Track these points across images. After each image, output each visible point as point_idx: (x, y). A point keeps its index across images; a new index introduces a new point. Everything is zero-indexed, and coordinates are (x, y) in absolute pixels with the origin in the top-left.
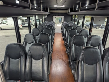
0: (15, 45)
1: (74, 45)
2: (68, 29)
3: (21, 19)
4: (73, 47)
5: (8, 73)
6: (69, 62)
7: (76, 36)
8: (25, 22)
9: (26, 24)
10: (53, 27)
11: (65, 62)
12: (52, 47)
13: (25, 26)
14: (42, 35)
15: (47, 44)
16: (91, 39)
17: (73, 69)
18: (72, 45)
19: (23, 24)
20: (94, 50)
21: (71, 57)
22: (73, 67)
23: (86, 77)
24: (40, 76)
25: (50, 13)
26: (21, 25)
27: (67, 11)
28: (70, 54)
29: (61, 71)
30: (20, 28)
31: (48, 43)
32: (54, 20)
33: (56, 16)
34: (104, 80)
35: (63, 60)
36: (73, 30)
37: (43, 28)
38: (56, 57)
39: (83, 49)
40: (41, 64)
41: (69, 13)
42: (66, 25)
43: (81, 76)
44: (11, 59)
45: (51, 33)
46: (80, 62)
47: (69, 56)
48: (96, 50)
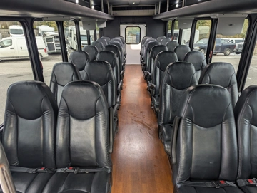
0: (30, 86)
1: (169, 86)
2: (155, 52)
3: (45, 36)
4: (168, 91)
5: (15, 153)
6: (159, 126)
7: (174, 66)
8: (53, 42)
9: (56, 48)
10: (121, 50)
11: (149, 129)
12: (118, 94)
13: (55, 51)
14: (92, 64)
15: (107, 87)
16: (209, 71)
17: (168, 141)
18: (166, 87)
19: (50, 47)
20: (216, 92)
21: (163, 116)
22: (167, 137)
23: (197, 156)
24: (90, 157)
25: (112, 17)
26: (45, 50)
27: (153, 10)
28: (161, 108)
29: (140, 148)
30: (44, 56)
31: (109, 84)
32: (122, 34)
33: (127, 23)
34: (240, 161)
35: (144, 125)
36: (167, 54)
37: (97, 52)
38: (130, 119)
39: (190, 92)
40: (91, 130)
41: (159, 15)
42: (151, 44)
43: (185, 153)
44: (21, 120)
45: (115, 62)
46: (182, 121)
47: (157, 115)
48: (221, 92)
